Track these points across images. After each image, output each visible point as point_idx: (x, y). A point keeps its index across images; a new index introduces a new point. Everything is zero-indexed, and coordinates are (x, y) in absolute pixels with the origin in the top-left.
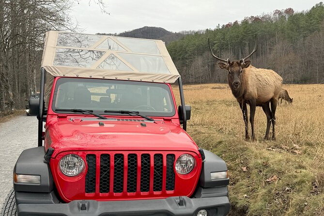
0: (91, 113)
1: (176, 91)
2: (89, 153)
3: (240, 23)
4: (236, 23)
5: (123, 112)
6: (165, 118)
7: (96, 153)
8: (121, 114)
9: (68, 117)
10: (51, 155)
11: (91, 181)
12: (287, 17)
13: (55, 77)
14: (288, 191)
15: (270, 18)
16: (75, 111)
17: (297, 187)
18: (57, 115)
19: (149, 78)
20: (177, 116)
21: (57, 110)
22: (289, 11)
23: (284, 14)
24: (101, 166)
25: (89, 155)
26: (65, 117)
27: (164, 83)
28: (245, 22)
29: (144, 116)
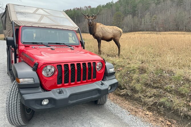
0: (42, 44)
1: (79, 35)
2: (57, 64)
3: (72, 10)
4: (70, 9)
5: (57, 43)
6: (76, 46)
7: (61, 64)
8: (56, 44)
9: (30, 46)
10: (37, 67)
11: (60, 78)
12: (89, 9)
13: (20, 26)
14: (129, 73)
15: (83, 9)
16: (33, 43)
17: (132, 72)
18: (25, 45)
19: (66, 28)
20: (80, 45)
21: (24, 43)
22: (90, 7)
23: (88, 8)
24: (65, 70)
25: (58, 66)
26: (29, 46)
27: (73, 30)
28: (74, 10)
29: (68, 45)
